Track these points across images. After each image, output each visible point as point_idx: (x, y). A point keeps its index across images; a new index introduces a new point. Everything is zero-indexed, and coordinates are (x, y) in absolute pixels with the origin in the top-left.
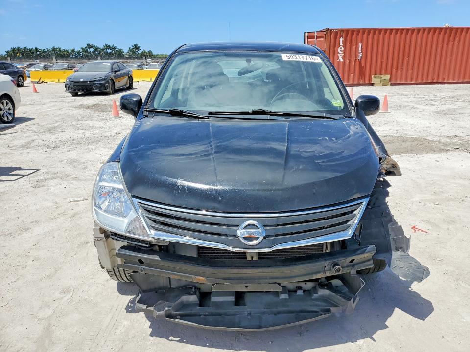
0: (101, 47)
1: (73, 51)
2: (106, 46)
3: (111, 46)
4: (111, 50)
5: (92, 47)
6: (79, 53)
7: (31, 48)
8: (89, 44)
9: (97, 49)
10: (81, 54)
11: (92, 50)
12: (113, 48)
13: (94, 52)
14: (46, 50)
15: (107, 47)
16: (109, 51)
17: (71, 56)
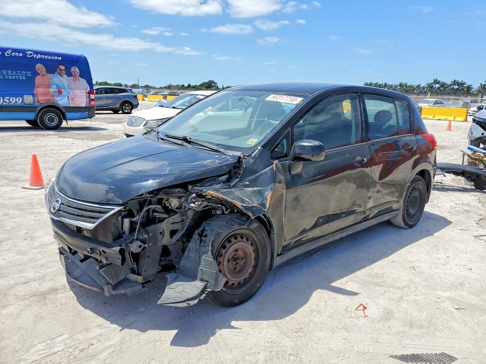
0: (449, 82)
1: (419, 86)
2: (454, 81)
3: (460, 82)
4: (458, 85)
5: (438, 83)
6: (424, 88)
7: (381, 84)
8: (436, 79)
9: (443, 85)
10: (426, 89)
11: (437, 86)
12: (462, 84)
13: (439, 88)
14: (394, 85)
15: (455, 83)
16: (456, 87)
17: (416, 91)
